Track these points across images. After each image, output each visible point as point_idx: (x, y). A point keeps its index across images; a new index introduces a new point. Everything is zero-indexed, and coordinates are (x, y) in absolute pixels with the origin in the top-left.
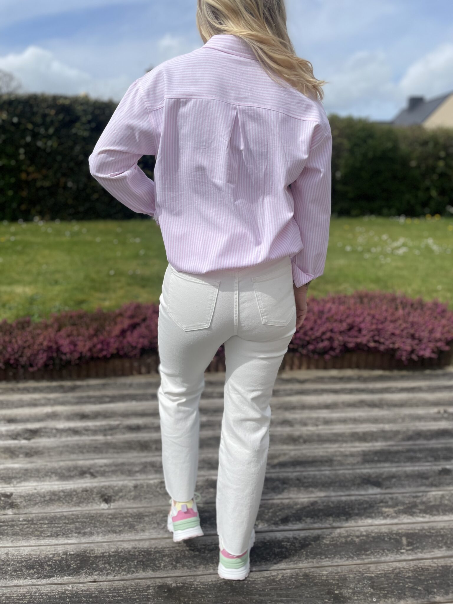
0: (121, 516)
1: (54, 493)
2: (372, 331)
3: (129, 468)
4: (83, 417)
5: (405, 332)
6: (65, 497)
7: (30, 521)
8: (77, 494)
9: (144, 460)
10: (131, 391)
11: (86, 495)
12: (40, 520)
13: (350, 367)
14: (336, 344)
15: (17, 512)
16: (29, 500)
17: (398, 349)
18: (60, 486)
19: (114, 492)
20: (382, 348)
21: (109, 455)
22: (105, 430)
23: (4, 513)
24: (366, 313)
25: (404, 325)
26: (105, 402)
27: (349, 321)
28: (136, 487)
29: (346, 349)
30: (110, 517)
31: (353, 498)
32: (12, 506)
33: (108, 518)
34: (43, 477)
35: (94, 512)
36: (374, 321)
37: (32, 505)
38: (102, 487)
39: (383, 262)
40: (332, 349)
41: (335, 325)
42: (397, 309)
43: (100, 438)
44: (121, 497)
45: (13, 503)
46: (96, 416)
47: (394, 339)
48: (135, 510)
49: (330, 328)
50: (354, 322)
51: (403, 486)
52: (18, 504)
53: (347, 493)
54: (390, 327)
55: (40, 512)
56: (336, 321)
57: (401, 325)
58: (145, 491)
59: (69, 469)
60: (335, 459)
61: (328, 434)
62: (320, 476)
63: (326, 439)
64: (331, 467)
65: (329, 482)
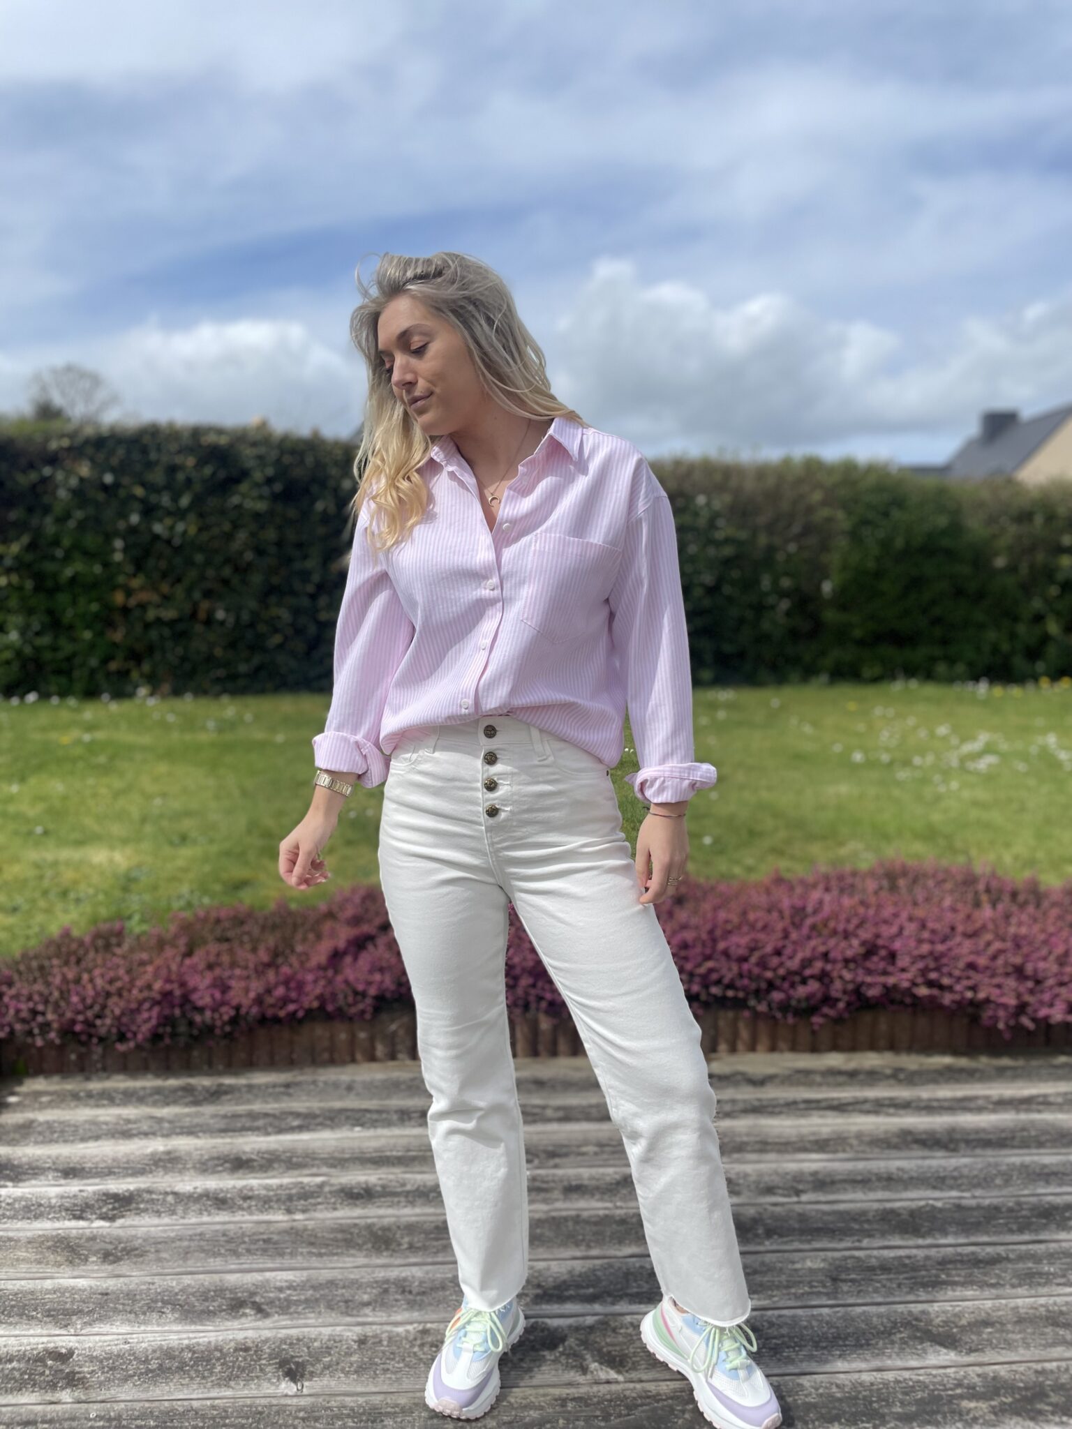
0: (329, 1412)
1: (169, 1353)
2: (922, 957)
3: (347, 1293)
4: (239, 1164)
5: (1000, 961)
6: (196, 1364)
7: (115, 1419)
8: (224, 1355)
9: (381, 1274)
10: (351, 1103)
11: (245, 1359)
12: (136, 1419)
13: (873, 1047)
14: (836, 988)
15: (83, 1398)
16: (112, 1369)
17: (987, 1001)
18: (184, 1336)
19: (310, 1354)
20: (947, 999)
21: (299, 1261)
22: (290, 1198)
23: (53, 1399)
24: (904, 915)
25: (997, 945)
26: (292, 1129)
27: (866, 934)
28: (362, 1341)
29: (860, 1002)
30: (302, 1414)
31: (890, 1376)
32: (73, 1380)
33: (297, 1418)
34: (144, 1313)
35: (263, 1401)
36: (926, 935)
37: (118, 1379)
38: (283, 1341)
39: (942, 789)
40: (828, 1000)
41: (832, 942)
42: (977, 904)
43: (278, 1217)
44: (327, 1367)
45: (73, 1373)
46: (268, 1162)
47: (976, 977)
48: (361, 1400)
49: (822, 949)
50: (878, 936)
51: (1009, 1345)
52: (84, 1377)
53: (876, 1363)
54: (964, 949)
55: (136, 1397)
56: (834, 932)
57: (988, 944)
58: (384, 1352)
59: (205, 1296)
60: (843, 1276)
61: (825, 1213)
62: (808, 1321)
63: (820, 1225)
64: (836, 1298)
65: (830, 1336)
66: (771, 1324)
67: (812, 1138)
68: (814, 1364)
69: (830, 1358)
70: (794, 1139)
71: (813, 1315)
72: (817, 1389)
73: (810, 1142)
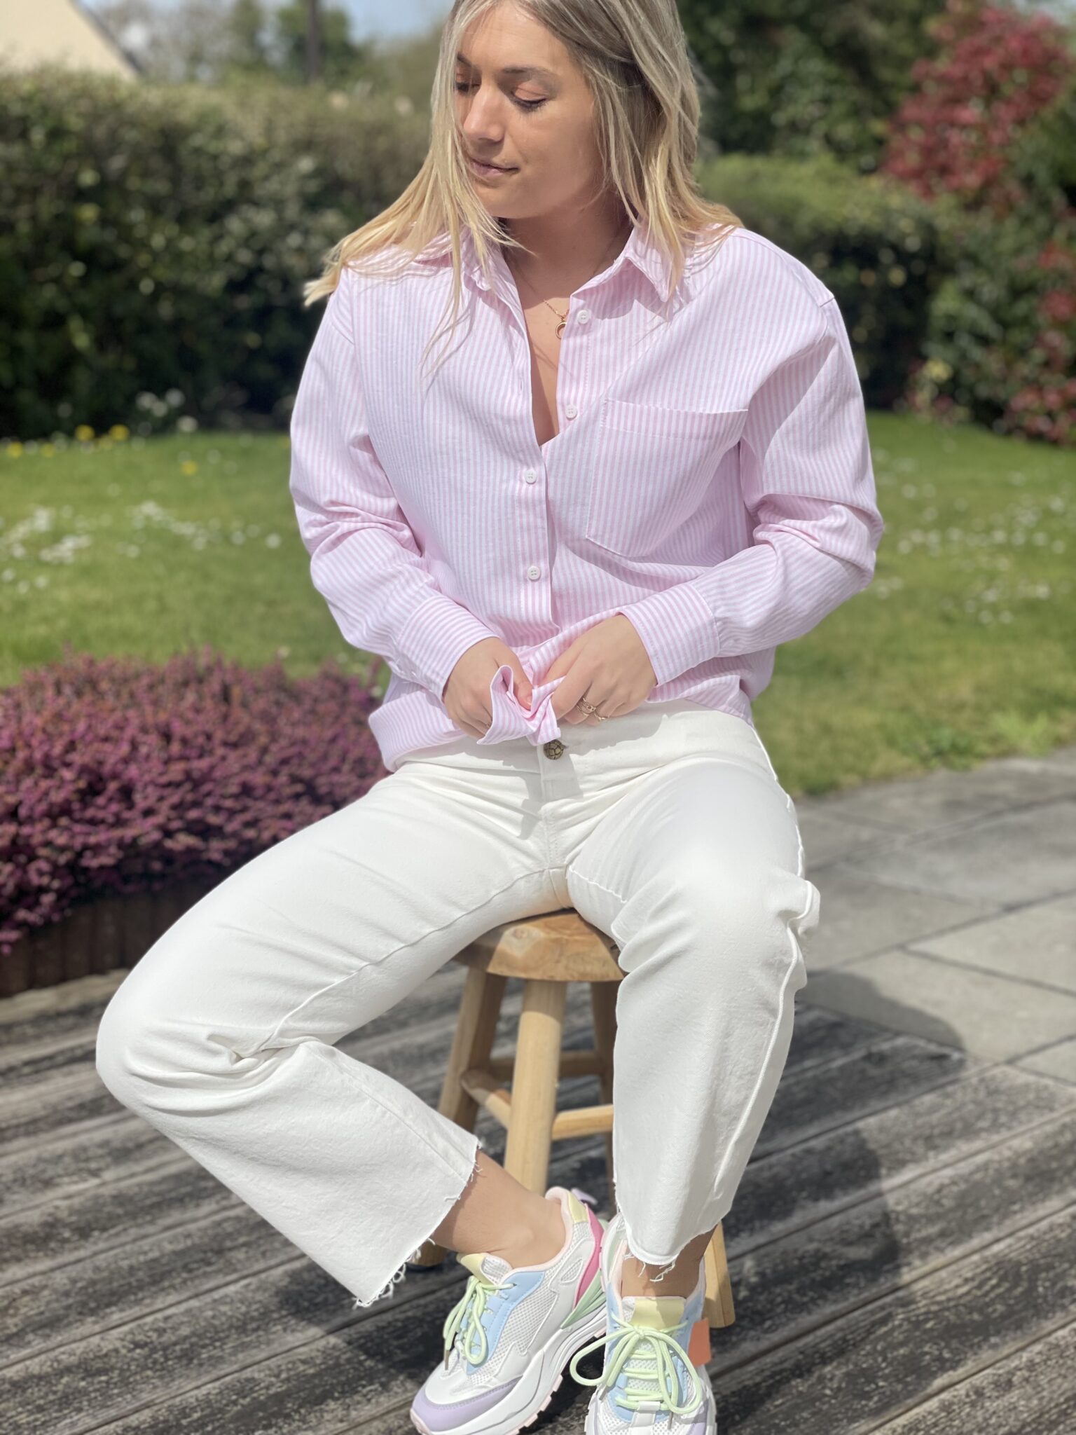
14: (40, 867)
24: (133, 725)
27: (83, 759)
36: (174, 748)
40: (25, 894)
41: (23, 786)
50: (100, 760)
54: (231, 766)
56: (28, 767)
60: (228, 1244)
61: (152, 1184)
62: (212, 1309)
63: (155, 1199)
64: (235, 1271)
65: (255, 1314)
66: (161, 1332)
67: (70, 1104)
68: (254, 1351)
69: (272, 1337)
70: (43, 1113)
71: (215, 1301)
72: (277, 1376)
73: (71, 1109)
